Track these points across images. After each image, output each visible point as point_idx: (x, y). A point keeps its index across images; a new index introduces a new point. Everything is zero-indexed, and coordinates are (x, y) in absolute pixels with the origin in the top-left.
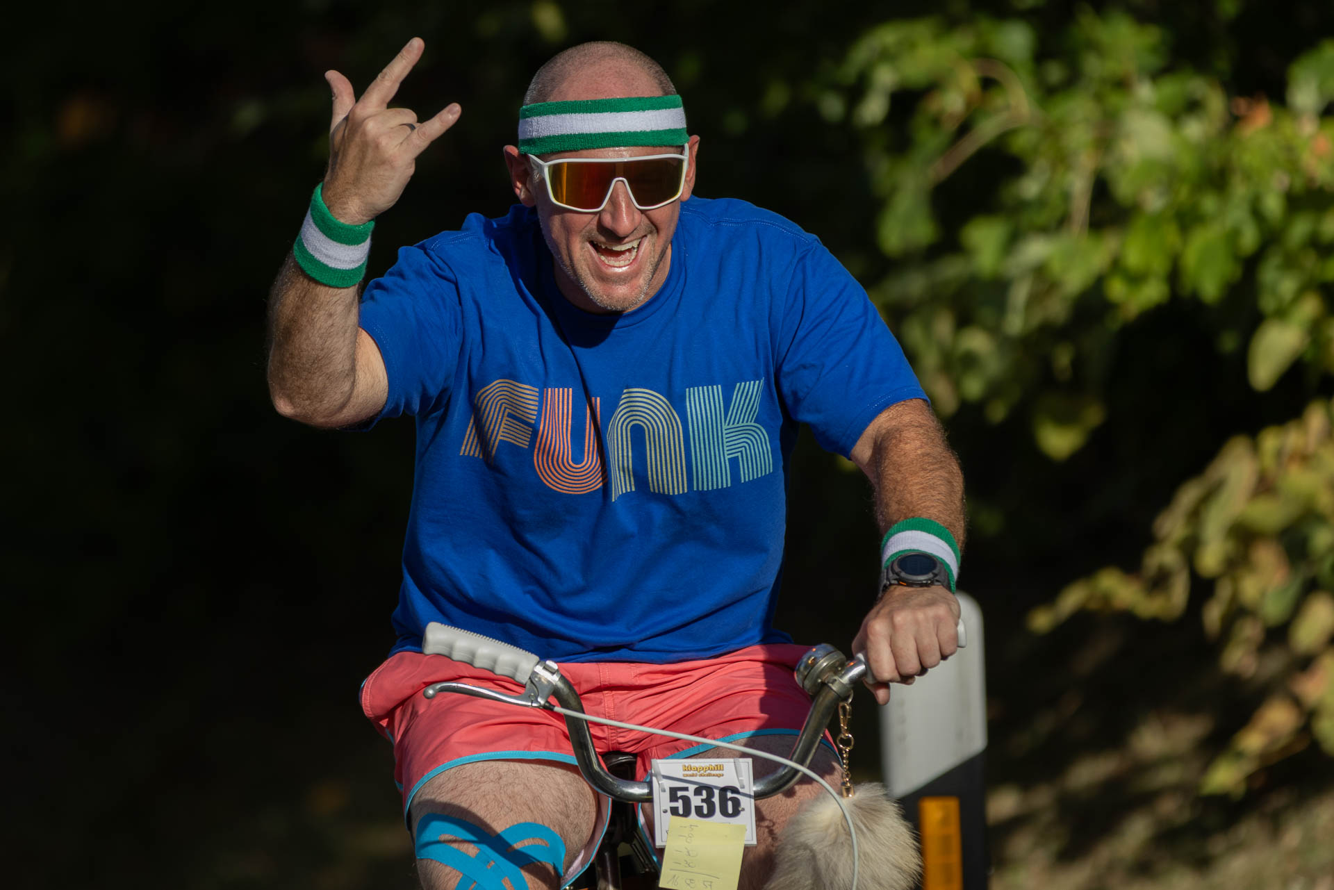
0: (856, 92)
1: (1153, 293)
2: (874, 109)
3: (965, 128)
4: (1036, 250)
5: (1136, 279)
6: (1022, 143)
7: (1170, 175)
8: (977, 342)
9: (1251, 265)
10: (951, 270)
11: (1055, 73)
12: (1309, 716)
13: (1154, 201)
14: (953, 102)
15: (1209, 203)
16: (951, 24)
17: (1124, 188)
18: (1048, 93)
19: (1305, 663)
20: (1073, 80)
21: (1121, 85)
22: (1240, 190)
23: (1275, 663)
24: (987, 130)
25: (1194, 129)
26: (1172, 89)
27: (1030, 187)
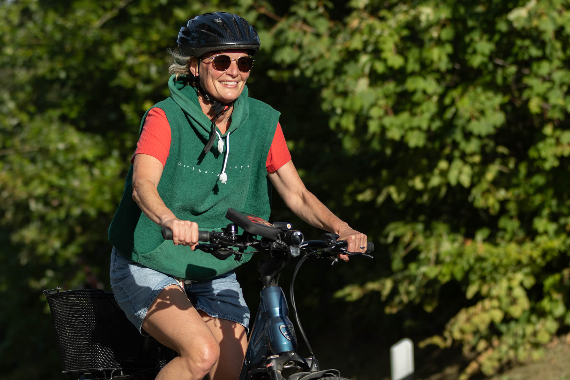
0: (387, 236)
1: (447, 279)
2: (390, 240)
3: (409, 244)
4: (424, 269)
5: (444, 275)
6: (421, 248)
7: (450, 254)
8: (412, 288)
9: (467, 274)
10: (407, 273)
11: (428, 233)
12: (480, 365)
13: (448, 259)
14: (407, 239)
15: (459, 261)
16: (406, 223)
17: (442, 257)
18: (426, 237)
19: (479, 354)
20: (431, 235)
21: (440, 236)
22: (465, 258)
23: (473, 355)
24: (414, 245)
25: (456, 245)
26: (452, 237)
27: (422, 256)
